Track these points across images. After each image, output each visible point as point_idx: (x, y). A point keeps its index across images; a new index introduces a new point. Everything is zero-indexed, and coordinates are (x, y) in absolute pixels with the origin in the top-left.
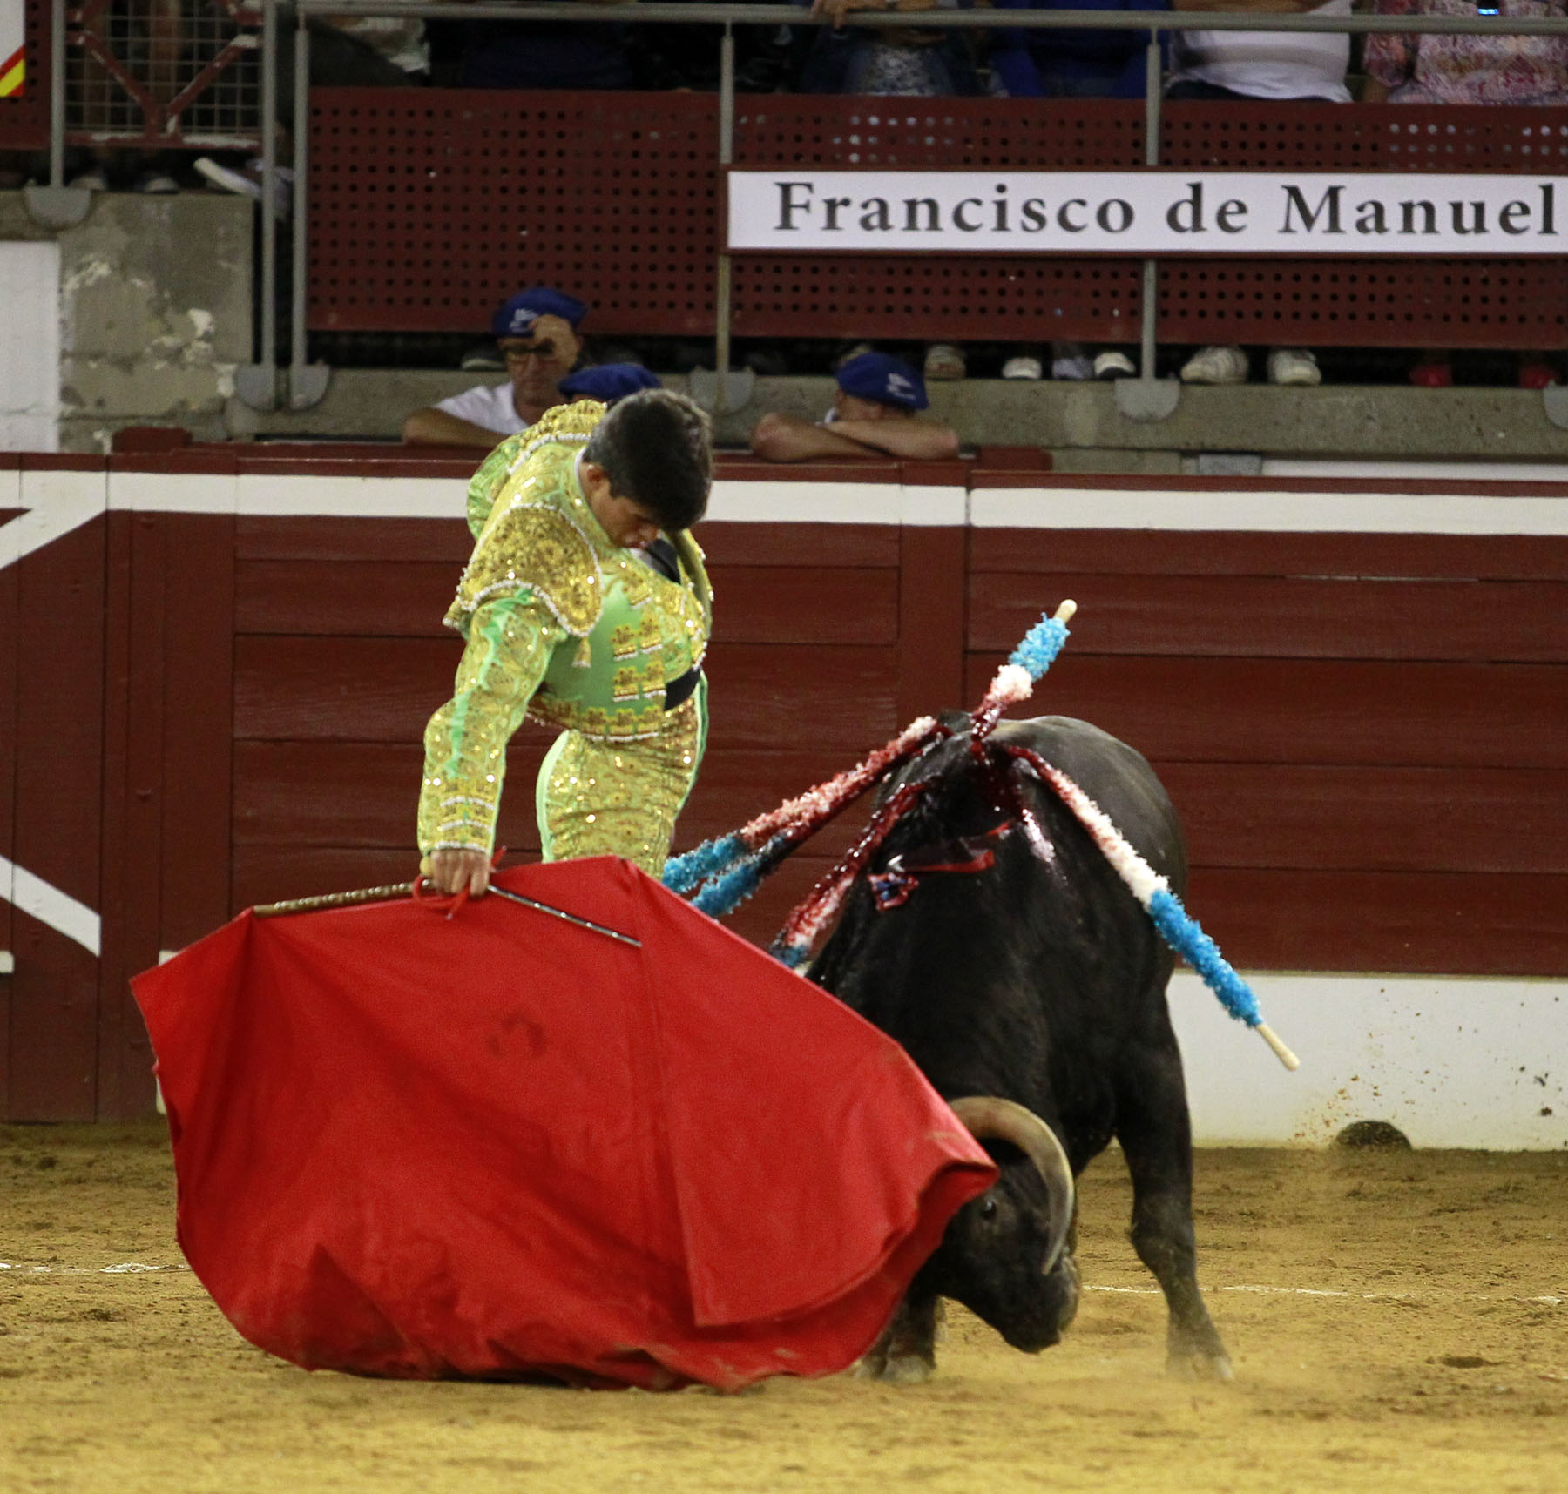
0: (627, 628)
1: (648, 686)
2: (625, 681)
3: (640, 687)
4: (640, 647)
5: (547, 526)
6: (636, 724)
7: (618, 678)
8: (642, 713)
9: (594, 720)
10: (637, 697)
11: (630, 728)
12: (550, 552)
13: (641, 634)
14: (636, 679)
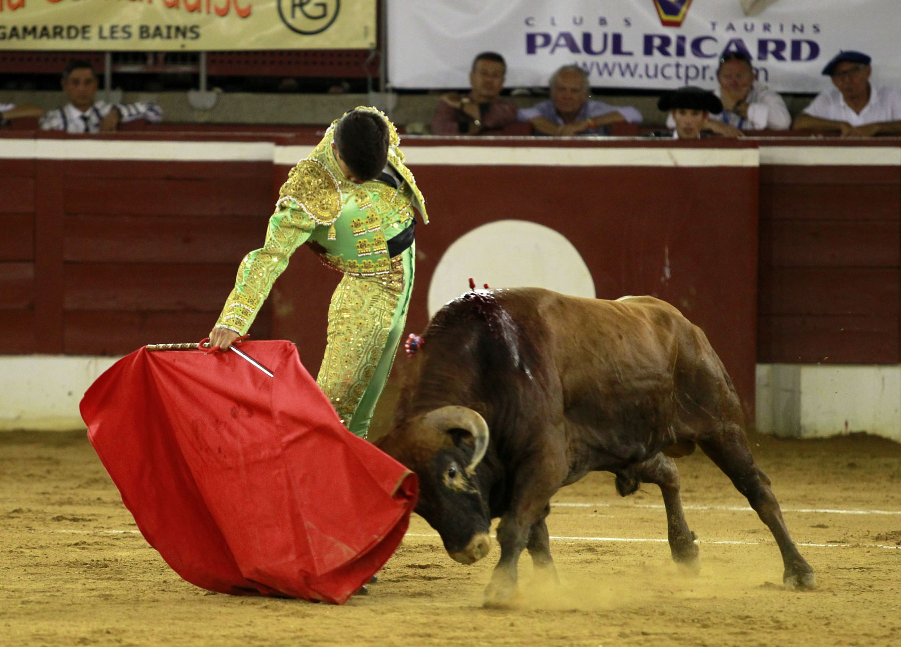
0: (359, 220)
1: (376, 248)
2: (363, 246)
3: (372, 249)
4: (367, 229)
5: (309, 169)
6: (375, 267)
7: (359, 245)
8: (377, 262)
9: (353, 266)
10: (370, 254)
11: (372, 269)
12: (309, 183)
13: (367, 222)
14: (368, 245)
